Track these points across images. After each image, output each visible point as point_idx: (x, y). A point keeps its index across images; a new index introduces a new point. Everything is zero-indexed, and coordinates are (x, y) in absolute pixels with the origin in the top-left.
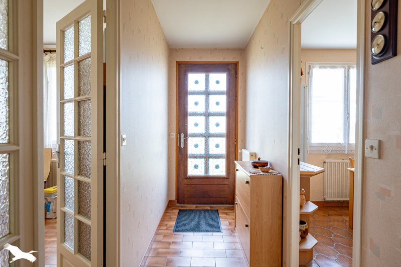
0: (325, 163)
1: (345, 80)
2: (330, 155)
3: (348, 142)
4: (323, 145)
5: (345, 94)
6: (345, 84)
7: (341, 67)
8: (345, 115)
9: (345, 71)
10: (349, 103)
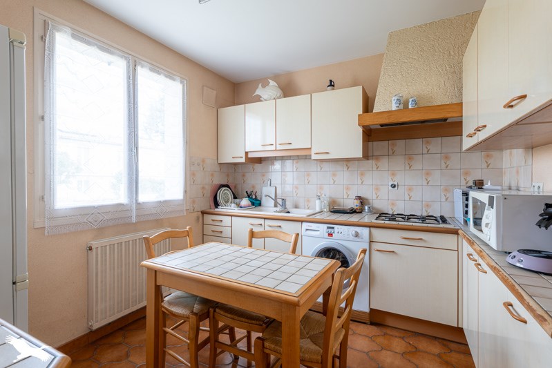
0: (90, 249)
1: (128, 82)
2: (101, 231)
3: (136, 201)
4: (85, 213)
5: (129, 110)
6: (129, 92)
7: (122, 57)
8: (130, 150)
9: (128, 67)
10: (137, 128)
